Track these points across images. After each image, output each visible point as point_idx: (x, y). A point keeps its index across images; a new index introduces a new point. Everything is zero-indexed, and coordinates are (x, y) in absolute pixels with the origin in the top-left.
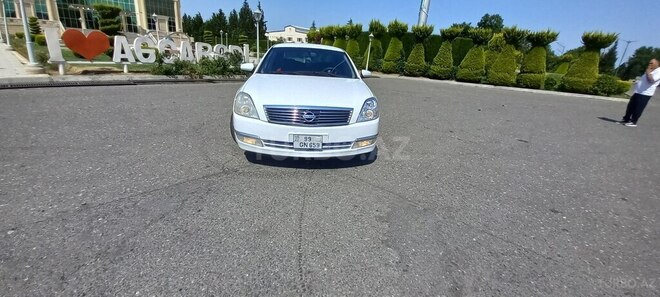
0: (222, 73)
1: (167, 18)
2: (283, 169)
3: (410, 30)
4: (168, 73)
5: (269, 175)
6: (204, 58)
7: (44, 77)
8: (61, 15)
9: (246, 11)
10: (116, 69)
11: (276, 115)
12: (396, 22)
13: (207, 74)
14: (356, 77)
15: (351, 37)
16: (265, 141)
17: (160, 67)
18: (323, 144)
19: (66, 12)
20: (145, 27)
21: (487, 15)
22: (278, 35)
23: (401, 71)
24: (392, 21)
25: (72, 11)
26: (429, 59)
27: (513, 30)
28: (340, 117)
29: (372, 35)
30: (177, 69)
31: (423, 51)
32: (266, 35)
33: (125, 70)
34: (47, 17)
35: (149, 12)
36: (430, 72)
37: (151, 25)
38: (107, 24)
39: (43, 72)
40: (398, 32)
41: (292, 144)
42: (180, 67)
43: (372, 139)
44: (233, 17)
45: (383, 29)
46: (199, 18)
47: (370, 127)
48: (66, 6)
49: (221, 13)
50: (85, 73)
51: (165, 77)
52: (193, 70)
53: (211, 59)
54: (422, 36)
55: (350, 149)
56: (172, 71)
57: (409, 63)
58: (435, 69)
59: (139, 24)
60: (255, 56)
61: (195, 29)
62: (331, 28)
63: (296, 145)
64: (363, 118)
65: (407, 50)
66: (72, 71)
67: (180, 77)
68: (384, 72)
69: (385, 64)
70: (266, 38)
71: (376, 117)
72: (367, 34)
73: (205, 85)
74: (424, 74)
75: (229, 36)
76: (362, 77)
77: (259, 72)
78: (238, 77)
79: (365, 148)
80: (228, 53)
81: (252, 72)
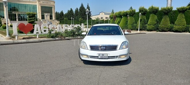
0: (73, 36)
1: (49, 14)
4: (52, 37)
6: (66, 30)
7: (11, 41)
8: (9, 16)
9: (82, 8)
10: (34, 37)
11: (93, 48)
12: (152, 7)
13: (67, 37)
14: (122, 35)
15: (130, 16)
16: (90, 56)
17: (50, 35)
18: (108, 57)
19: (11, 15)
20: (40, 18)
22: (97, 17)
23: (157, 29)
25: (13, 14)
26: (172, 22)
29: (140, 14)
30: (56, 35)
31: (168, 19)
32: (91, 17)
33: (37, 37)
34: (4, 17)
35: (42, 12)
36: (174, 29)
37: (43, 17)
39: (10, 39)
40: (154, 11)
41: (98, 57)
42: (57, 35)
43: (125, 55)
44: (77, 10)
45: (146, 11)
46: (62, 13)
48: (11, 13)
49: (71, 10)
50: (24, 38)
51: (52, 39)
52: (62, 36)
53: (69, 31)
54: (167, 12)
57: (160, 26)
58: (176, 27)
59: (38, 17)
60: (86, 27)
61: (61, 18)
62: (121, 12)
63: (100, 57)
64: (122, 48)
65: (160, 19)
66: (19, 38)
67: (57, 39)
68: (148, 30)
69: (148, 27)
70: (91, 19)
71: (127, 48)
72: (138, 13)
73: (66, 41)
74: (170, 30)
75: (75, 19)
77: (88, 35)
78: (79, 37)
79: (123, 58)
80: (75, 28)
81: (86, 35)
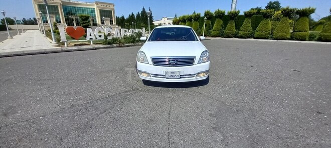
0: (133, 42)
1: (109, 19)
2: (161, 88)
3: (226, 14)
4: (109, 44)
5: (154, 91)
6: (125, 36)
7: (59, 48)
8: (66, 21)
9: (144, 12)
10: (87, 43)
11: (157, 61)
12: (219, 10)
13: (126, 43)
14: (197, 40)
15: (195, 20)
16: (152, 74)
17: (106, 41)
18: (181, 76)
19: (68, 19)
20: (100, 24)
21: (271, 2)
22: (159, 22)
23: (222, 35)
24: (216, 10)
25: (70, 19)
26: (238, 28)
27: (287, 9)
28: (189, 61)
29: (206, 18)
30: (114, 42)
31: (234, 24)
32: (153, 22)
33: (92, 44)
34: (60, 22)
35: (101, 16)
36: (239, 35)
37: (103, 23)
38: (84, 23)
39: (58, 46)
40: (220, 15)
41: (165, 75)
42: (115, 40)
43: (206, 72)
44: (138, 15)
45: (212, 15)
46: (123, 17)
47: (205, 66)
48: (68, 17)
49: (133, 14)
50: (75, 45)
51: (108, 46)
52: (120, 42)
53: (128, 36)
54: (234, 16)
55: (195, 78)
56: (111, 42)
57: (226, 31)
58: (241, 33)
59: (97, 23)
60: (148, 33)
61: (121, 22)
62: (185, 16)
63: (167, 76)
64: (201, 61)
65: (225, 24)
66: (70, 45)
67: (115, 45)
68: (213, 36)
69: (213, 33)
70: (153, 24)
71: (208, 60)
72: (203, 18)
73: (126, 48)
74: (235, 37)
75: (137, 24)
76: (200, 40)
77: (149, 41)
78: (140, 43)
79: (202, 77)
80: (135, 33)
81: (146, 41)
